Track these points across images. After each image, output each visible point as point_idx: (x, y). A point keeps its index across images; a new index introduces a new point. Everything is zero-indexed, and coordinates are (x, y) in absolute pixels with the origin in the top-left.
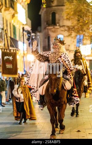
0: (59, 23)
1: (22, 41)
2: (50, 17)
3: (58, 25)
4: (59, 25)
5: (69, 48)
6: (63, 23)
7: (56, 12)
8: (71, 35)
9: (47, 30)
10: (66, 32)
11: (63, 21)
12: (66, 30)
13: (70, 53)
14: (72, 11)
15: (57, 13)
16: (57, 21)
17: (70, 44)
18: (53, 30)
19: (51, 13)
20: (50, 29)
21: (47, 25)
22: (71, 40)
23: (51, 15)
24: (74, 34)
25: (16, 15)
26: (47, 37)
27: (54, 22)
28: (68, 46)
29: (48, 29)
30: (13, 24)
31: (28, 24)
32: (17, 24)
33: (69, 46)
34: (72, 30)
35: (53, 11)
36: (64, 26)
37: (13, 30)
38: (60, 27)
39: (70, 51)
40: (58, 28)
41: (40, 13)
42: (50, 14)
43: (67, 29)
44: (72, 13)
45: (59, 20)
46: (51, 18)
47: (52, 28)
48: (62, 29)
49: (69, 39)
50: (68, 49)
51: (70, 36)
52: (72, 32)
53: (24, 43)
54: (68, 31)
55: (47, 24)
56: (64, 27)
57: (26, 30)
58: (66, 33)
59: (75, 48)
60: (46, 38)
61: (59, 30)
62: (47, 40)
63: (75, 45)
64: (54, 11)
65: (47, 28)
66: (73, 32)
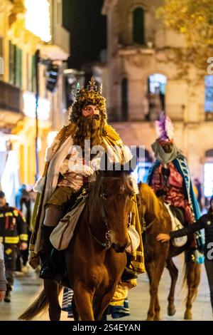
0: (152, 40)
1: (32, 91)
2: (128, 22)
3: (150, 44)
4: (154, 46)
5: (183, 113)
6: (165, 40)
7: (145, 8)
8: (186, 73)
9: (118, 60)
10: (171, 64)
11: (165, 34)
12: (169, 60)
13: (187, 130)
14: (183, 5)
15: (147, 11)
16: (147, 34)
17: (185, 103)
18: (137, 59)
19: (132, 10)
20: (128, 57)
21: (120, 46)
22: (187, 91)
23: (131, 18)
24: (193, 72)
25: (19, 16)
26: (120, 81)
27: (139, 37)
28: (179, 110)
29: (122, 56)
30: (10, 42)
31: (58, 41)
32: (26, 42)
33: (183, 107)
34: (188, 61)
35: (136, 6)
36: (167, 48)
37: (10, 58)
38: (158, 50)
39: (185, 125)
40: (150, 55)
41: (103, 12)
42: (128, 13)
43: (172, 56)
44: (184, 10)
45: (154, 32)
46: (131, 25)
47: (133, 55)
48: (161, 56)
49: (183, 86)
50: (180, 116)
51: (184, 77)
52: (188, 67)
53: (37, 96)
54: (177, 63)
55: (121, 41)
56: (166, 51)
57: (46, 58)
58: (173, 70)
59: (200, 114)
60: (116, 83)
61: (153, 61)
62: (119, 89)
63: (200, 106)
64: (141, 6)
65: (121, 52)
66: (191, 65)
